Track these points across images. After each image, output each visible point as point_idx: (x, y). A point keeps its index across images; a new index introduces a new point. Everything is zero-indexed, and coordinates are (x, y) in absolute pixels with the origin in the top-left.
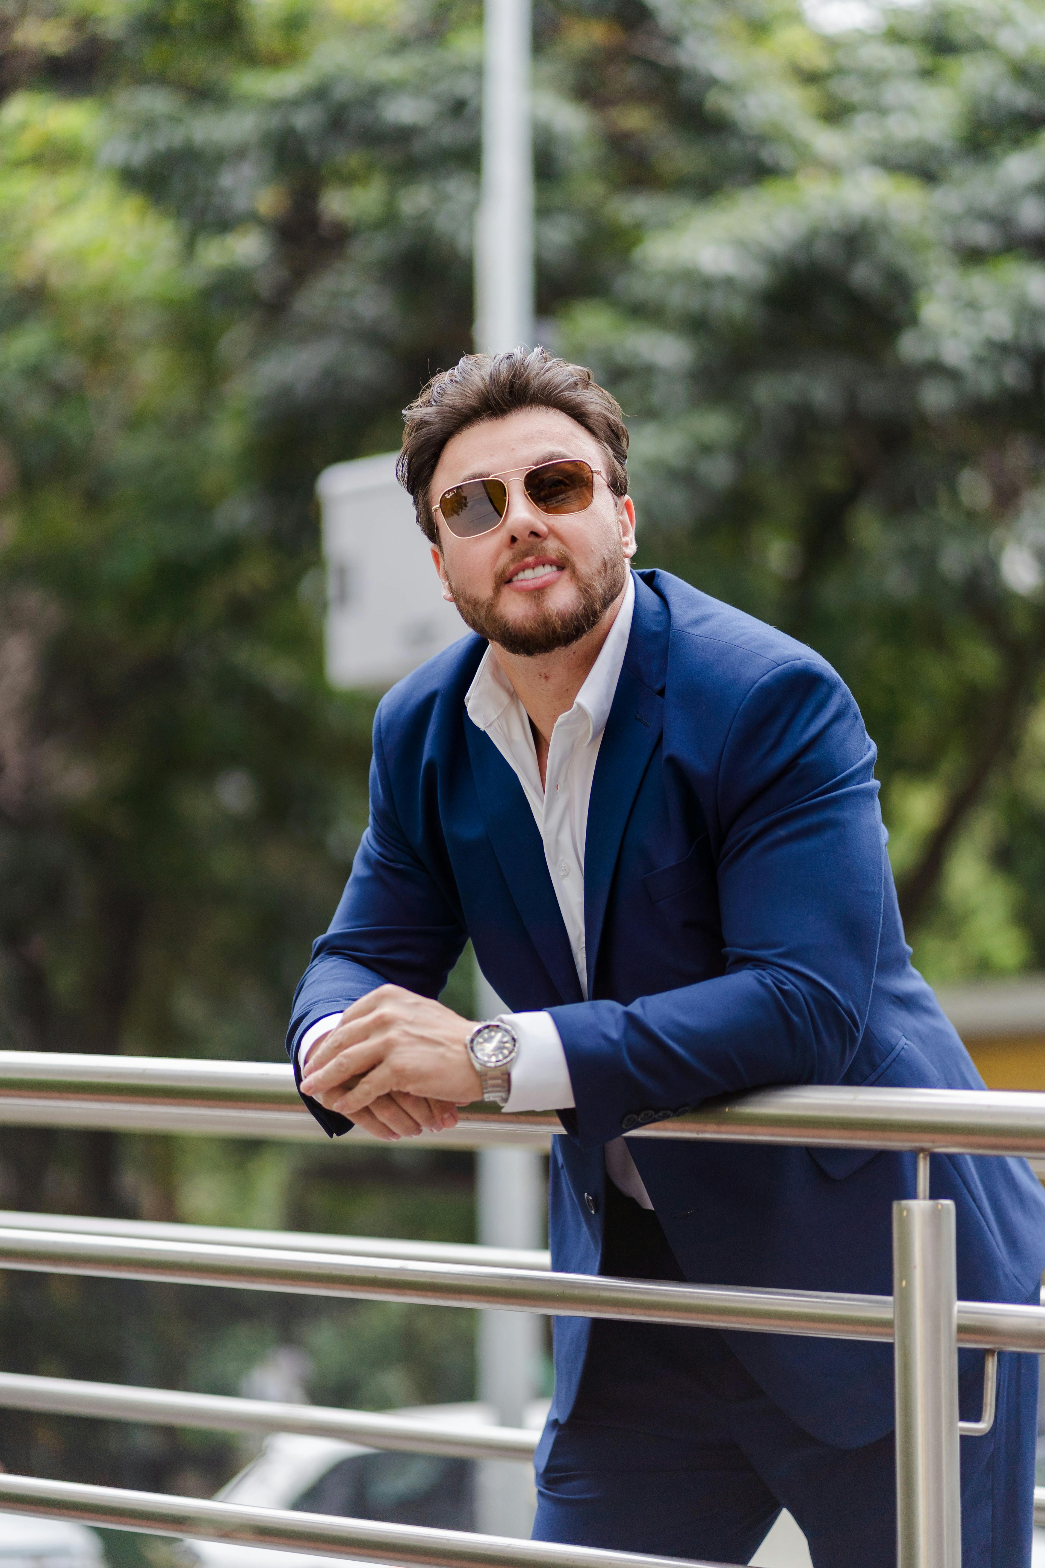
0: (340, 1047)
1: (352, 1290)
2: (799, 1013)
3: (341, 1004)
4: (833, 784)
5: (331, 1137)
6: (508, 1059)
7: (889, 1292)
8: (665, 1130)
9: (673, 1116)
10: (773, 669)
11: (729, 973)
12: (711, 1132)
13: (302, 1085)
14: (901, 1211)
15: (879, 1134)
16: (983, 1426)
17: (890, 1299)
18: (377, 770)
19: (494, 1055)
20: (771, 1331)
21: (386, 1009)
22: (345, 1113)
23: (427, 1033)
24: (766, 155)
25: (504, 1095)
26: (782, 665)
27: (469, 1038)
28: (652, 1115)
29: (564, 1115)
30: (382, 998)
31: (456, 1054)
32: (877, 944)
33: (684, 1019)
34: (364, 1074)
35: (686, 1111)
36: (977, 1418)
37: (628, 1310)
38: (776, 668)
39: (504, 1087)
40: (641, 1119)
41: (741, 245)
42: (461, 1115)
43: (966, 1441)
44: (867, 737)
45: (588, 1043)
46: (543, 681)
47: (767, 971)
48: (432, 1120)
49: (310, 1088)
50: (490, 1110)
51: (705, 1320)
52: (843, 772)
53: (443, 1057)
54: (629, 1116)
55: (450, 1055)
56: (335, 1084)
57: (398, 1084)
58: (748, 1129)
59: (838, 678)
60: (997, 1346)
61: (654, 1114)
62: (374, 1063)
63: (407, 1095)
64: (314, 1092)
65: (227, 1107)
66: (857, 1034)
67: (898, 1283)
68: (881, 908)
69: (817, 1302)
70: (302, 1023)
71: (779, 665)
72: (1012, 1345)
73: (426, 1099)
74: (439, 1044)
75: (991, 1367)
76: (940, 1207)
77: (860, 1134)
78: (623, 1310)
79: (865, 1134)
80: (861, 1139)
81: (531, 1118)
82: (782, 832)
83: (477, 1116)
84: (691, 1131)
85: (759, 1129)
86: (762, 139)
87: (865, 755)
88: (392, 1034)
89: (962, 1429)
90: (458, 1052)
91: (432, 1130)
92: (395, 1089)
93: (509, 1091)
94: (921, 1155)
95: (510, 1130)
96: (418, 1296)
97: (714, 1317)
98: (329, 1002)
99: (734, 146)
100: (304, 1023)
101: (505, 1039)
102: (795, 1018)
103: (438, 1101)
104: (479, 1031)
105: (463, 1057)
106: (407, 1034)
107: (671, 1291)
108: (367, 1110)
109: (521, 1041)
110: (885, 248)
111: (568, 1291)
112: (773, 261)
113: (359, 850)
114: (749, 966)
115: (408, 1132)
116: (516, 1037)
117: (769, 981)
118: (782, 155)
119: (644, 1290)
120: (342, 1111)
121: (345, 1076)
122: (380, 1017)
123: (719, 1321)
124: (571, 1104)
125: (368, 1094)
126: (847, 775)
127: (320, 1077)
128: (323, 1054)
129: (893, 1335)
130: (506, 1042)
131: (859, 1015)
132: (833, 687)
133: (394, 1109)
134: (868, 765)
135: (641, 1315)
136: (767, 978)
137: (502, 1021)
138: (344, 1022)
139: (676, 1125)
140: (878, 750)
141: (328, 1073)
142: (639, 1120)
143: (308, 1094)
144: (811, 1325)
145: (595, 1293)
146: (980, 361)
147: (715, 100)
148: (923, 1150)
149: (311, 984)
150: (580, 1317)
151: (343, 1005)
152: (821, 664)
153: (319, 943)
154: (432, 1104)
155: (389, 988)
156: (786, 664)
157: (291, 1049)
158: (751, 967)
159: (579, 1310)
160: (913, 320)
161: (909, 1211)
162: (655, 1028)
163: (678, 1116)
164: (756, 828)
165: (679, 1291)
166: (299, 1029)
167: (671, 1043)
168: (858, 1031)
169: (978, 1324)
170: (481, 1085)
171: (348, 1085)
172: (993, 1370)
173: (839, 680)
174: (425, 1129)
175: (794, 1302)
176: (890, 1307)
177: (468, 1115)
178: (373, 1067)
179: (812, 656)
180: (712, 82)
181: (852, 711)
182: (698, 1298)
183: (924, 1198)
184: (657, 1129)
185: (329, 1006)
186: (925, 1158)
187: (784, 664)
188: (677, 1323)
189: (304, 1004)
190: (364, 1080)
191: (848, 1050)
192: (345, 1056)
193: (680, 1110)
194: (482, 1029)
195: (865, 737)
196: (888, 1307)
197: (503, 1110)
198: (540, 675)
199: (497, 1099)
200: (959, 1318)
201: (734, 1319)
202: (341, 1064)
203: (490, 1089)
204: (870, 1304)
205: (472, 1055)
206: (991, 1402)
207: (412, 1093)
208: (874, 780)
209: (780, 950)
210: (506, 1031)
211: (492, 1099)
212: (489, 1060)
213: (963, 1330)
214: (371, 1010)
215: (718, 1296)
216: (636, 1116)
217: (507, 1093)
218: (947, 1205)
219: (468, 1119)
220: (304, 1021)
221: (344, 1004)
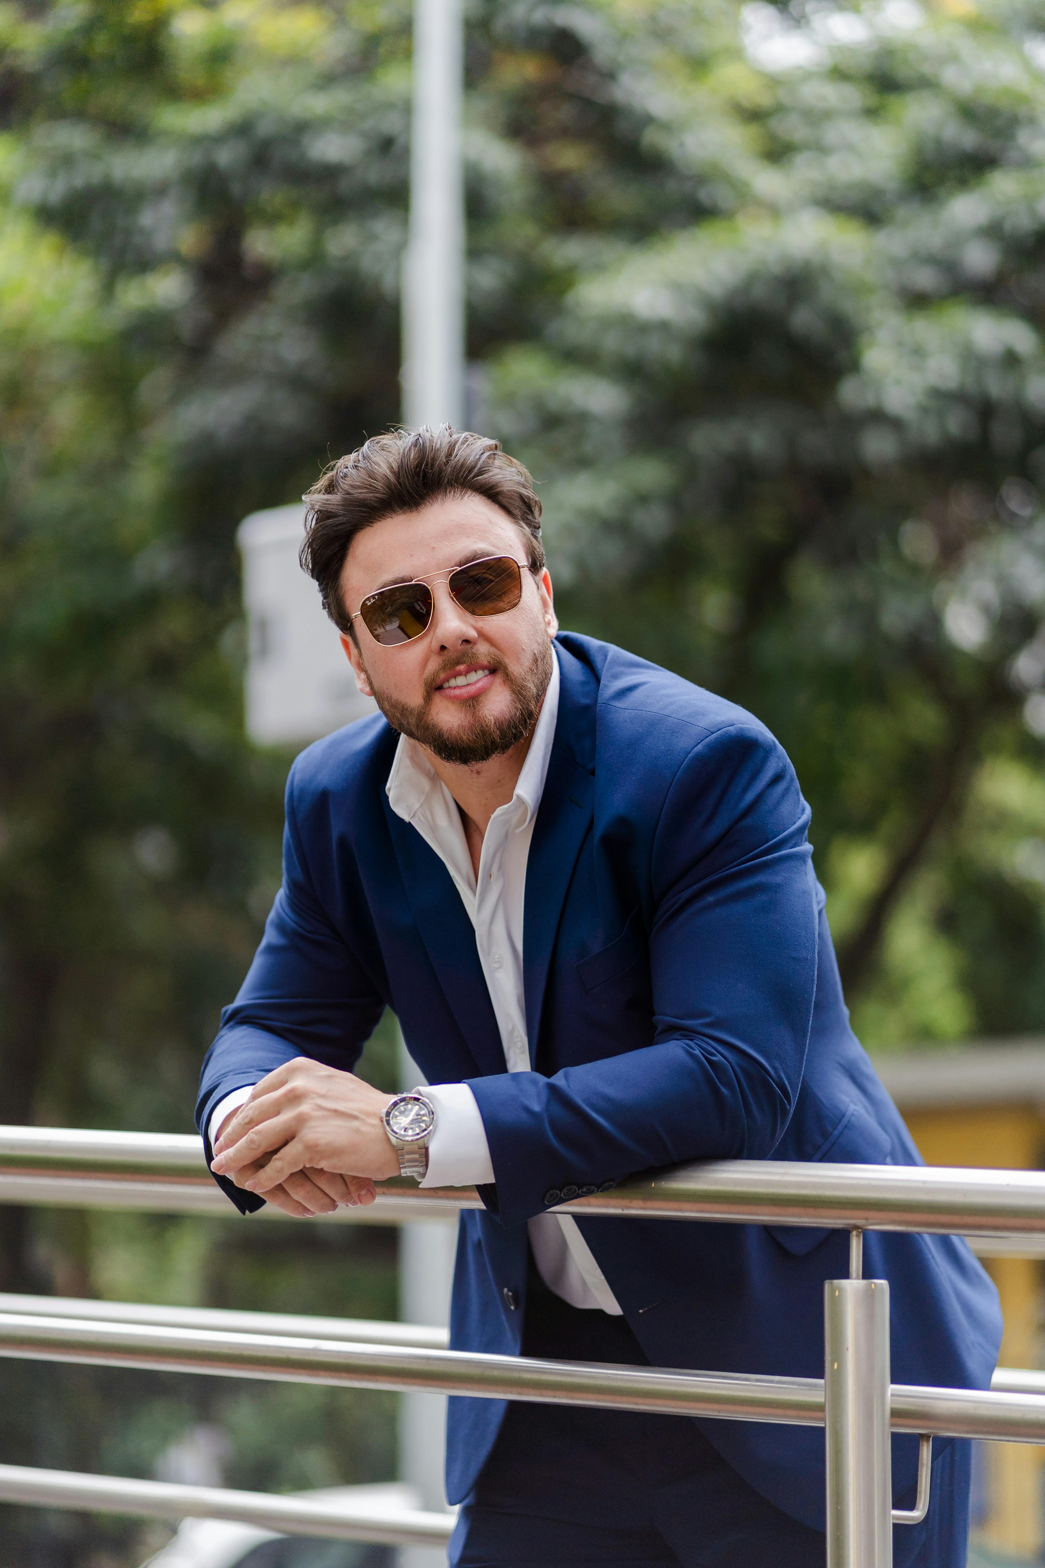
0: (251, 1123)
1: (264, 1371)
2: (729, 1085)
3: (252, 1076)
4: (765, 849)
5: (244, 1213)
6: (426, 1132)
7: (819, 1373)
8: (590, 1205)
9: (597, 1191)
10: (707, 737)
11: (657, 1044)
12: (636, 1208)
13: (213, 1163)
14: (833, 1291)
15: (811, 1211)
16: (917, 1514)
17: (822, 1381)
18: (291, 841)
19: (412, 1128)
20: (697, 1414)
21: (298, 1083)
22: (258, 1192)
23: (341, 1106)
24: (703, 195)
25: (421, 1170)
26: (715, 732)
27: (384, 1110)
28: (575, 1191)
29: (483, 1190)
30: (293, 1071)
31: (371, 1128)
32: (810, 1013)
33: (609, 1091)
34: (276, 1151)
35: (611, 1187)
36: (911, 1507)
37: (550, 1393)
38: (709, 736)
39: (421, 1162)
40: (564, 1195)
41: (677, 287)
42: (378, 1190)
43: (900, 1531)
44: (802, 798)
45: (509, 1116)
46: (475, 775)
47: (695, 1041)
48: (347, 1196)
49: (221, 1167)
50: (407, 1185)
51: (629, 1403)
52: (775, 838)
53: (357, 1131)
54: (551, 1192)
55: (364, 1129)
56: (246, 1162)
57: (311, 1160)
58: (675, 1205)
59: (773, 740)
60: (932, 1431)
61: (577, 1189)
62: (287, 1139)
63: (321, 1171)
64: (226, 1171)
65: (134, 1181)
66: (788, 1107)
67: (829, 1365)
68: (814, 975)
69: (745, 1385)
70: (212, 1096)
71: (713, 733)
72: (948, 1430)
73: (341, 1175)
74: (355, 1118)
75: (926, 1453)
76: (873, 1286)
77: (791, 1210)
78: (544, 1392)
79: (796, 1210)
80: (793, 1216)
81: (450, 1194)
82: (711, 899)
83: (394, 1191)
84: (615, 1207)
85: (685, 1205)
86: (701, 179)
87: (799, 818)
88: (305, 1108)
89: (894, 1517)
90: (373, 1126)
91: (347, 1205)
92: (308, 1166)
93: (427, 1165)
94: (854, 1233)
95: (428, 1205)
96: (332, 1377)
97: (639, 1400)
98: (239, 1074)
99: (672, 186)
100: (214, 1097)
101: (422, 1112)
102: (724, 1091)
103: (355, 1178)
104: (395, 1104)
105: (378, 1131)
106: (321, 1108)
107: (595, 1373)
108: (280, 1188)
109: (440, 1116)
110: (826, 293)
111: (488, 1373)
112: (710, 305)
113: (272, 915)
114: (676, 1035)
115: (324, 1208)
116: (434, 1110)
117: (697, 1052)
118: (721, 195)
119: (567, 1372)
120: (254, 1190)
121: (258, 1154)
122: (292, 1090)
123: (644, 1404)
124: (492, 1180)
125: (280, 1171)
126: (779, 840)
127: (231, 1155)
128: (233, 1131)
129: (823, 1419)
130: (424, 1115)
131: (790, 1087)
132: (769, 751)
133: (309, 1187)
134: (801, 830)
135: (564, 1398)
136: (696, 1048)
137: (421, 1095)
138: (254, 1097)
139: (601, 1201)
140: (813, 813)
141: (239, 1151)
142: (562, 1195)
143: (219, 1173)
144: (739, 1408)
145: (516, 1375)
146: (924, 410)
147: (651, 138)
148: (856, 1227)
149: (220, 1054)
150: (500, 1399)
151: (254, 1077)
152: (755, 727)
153: (229, 1012)
154: (348, 1181)
155: (301, 1060)
156: (719, 731)
157: (201, 1122)
158: (679, 1037)
159: (499, 1393)
160: (854, 366)
161: (841, 1290)
162: (579, 1101)
163: (602, 1191)
164: (685, 895)
165: (603, 1373)
166: (209, 1102)
167: (594, 1115)
168: (790, 1104)
169: (912, 1408)
170: (398, 1160)
171: (259, 1163)
172: (928, 1457)
173: (774, 742)
174: (341, 1205)
175: (722, 1385)
176: (822, 1390)
177: (386, 1190)
178: (285, 1144)
179: (745, 720)
180: (648, 120)
181: (788, 777)
182: (622, 1380)
183: (857, 1278)
184: (580, 1205)
185: (239, 1078)
186: (858, 1236)
187: (717, 731)
188: (600, 1406)
189: (213, 1075)
190: (275, 1157)
191: (779, 1123)
192: (256, 1133)
193: (605, 1185)
194: (399, 1102)
195: (799, 799)
196: (820, 1390)
197: (421, 1186)
198: (472, 771)
199: (415, 1174)
200: (892, 1400)
201: (659, 1402)
202: (252, 1142)
203: (407, 1164)
204: (800, 1387)
205: (388, 1128)
206: (925, 1490)
207: (326, 1169)
208: (807, 843)
209: (708, 1020)
210: (424, 1104)
211: (409, 1174)
212: (406, 1133)
213: (896, 1414)
214: (283, 1083)
215: (643, 1378)
216: (558, 1192)
217: (425, 1167)
218: (881, 1284)
219: (384, 1194)
220: (214, 1094)
221: (256, 1075)
